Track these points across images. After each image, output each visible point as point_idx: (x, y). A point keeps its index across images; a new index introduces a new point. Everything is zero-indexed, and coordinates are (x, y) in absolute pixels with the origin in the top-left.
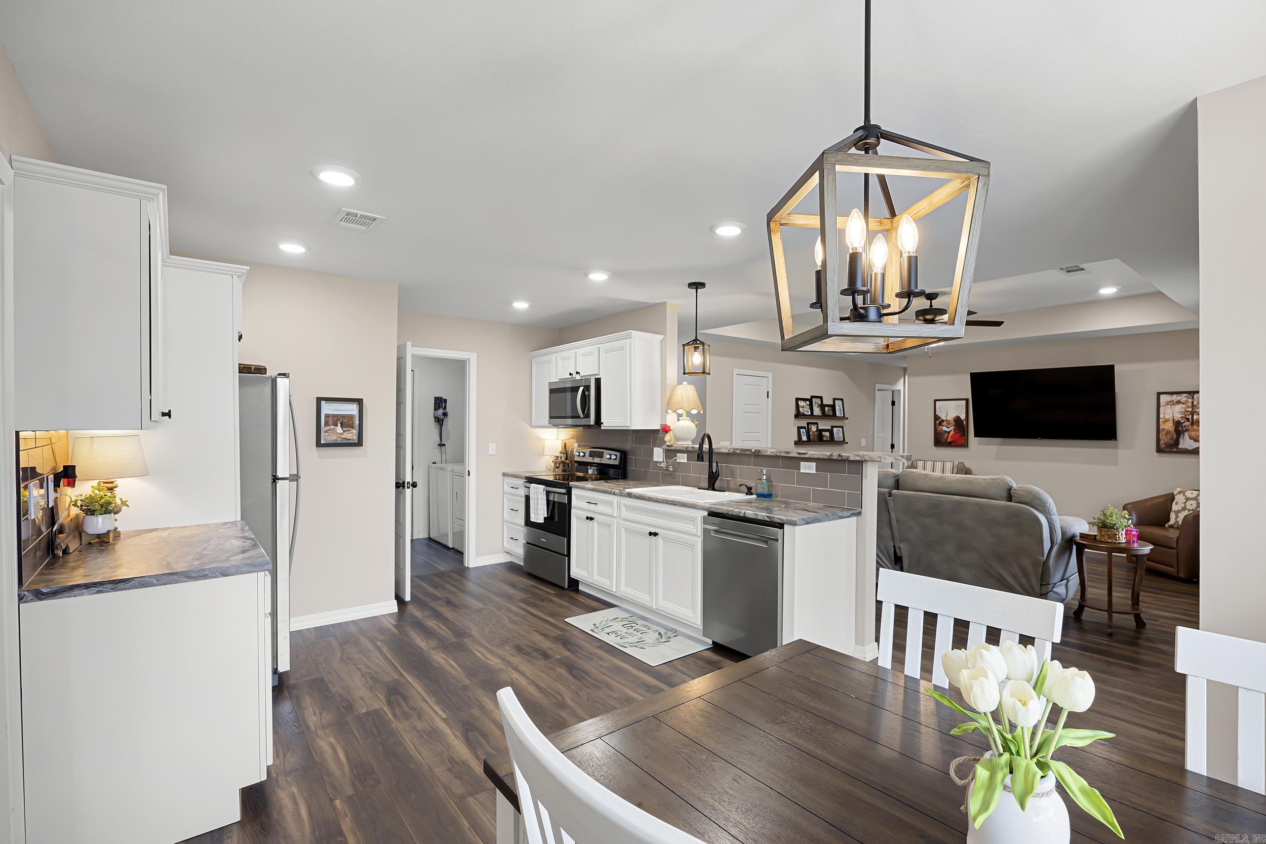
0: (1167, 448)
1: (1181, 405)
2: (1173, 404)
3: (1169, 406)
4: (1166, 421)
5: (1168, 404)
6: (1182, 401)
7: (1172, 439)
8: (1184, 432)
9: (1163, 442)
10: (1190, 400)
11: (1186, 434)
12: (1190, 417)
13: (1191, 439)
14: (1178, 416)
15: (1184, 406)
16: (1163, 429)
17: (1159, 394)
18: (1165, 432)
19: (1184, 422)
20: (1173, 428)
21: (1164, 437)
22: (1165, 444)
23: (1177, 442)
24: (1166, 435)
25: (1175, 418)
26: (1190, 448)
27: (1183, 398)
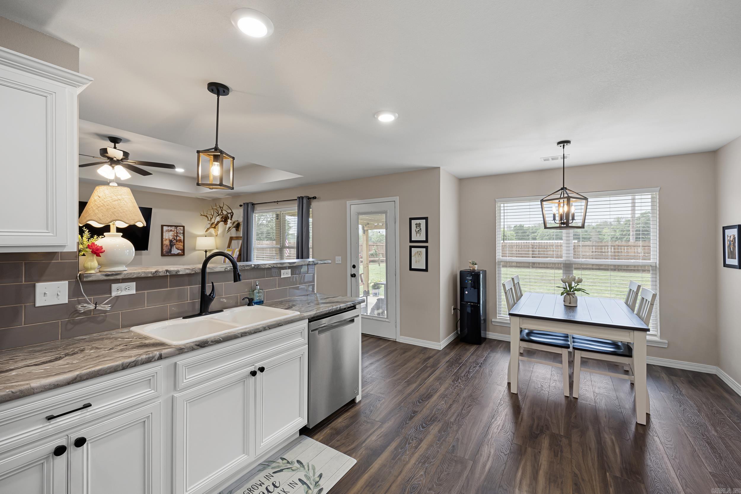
0: (166, 253)
1: (172, 232)
2: (169, 231)
3: (167, 232)
4: (166, 240)
5: (167, 231)
6: (173, 230)
7: (168, 249)
8: (173, 245)
9: (164, 251)
10: (176, 230)
11: (174, 246)
12: (176, 238)
13: (176, 249)
14: (171, 238)
15: (173, 232)
16: (165, 244)
17: (162, 226)
18: (165, 245)
19: (173, 241)
20: (169, 243)
21: (165, 248)
22: (166, 251)
23: (171, 251)
24: (166, 247)
25: (170, 238)
26: (176, 253)
27: (173, 228)
